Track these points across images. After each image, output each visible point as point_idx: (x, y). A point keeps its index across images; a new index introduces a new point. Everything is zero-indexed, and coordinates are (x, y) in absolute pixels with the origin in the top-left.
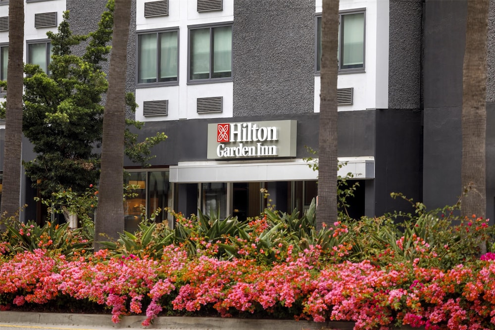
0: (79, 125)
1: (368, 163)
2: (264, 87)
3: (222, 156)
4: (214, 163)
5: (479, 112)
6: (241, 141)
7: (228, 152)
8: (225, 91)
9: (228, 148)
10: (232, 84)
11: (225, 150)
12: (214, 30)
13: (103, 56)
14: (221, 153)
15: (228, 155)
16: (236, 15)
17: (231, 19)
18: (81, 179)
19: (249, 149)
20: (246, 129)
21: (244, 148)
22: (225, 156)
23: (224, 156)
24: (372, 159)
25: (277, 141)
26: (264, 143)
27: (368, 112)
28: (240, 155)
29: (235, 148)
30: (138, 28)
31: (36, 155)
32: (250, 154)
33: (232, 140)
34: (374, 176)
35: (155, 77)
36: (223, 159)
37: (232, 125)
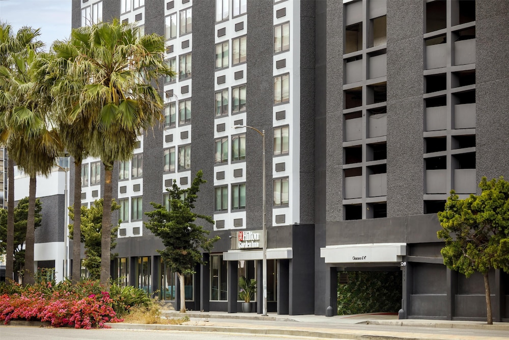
0: (178, 233)
1: (288, 251)
2: (256, 214)
4: (239, 251)
7: (243, 245)
8: (242, 215)
10: (245, 212)
12: (240, 185)
13: (194, 199)
16: (247, 178)
17: (245, 180)
18: (183, 259)
19: (249, 244)
24: (291, 249)
26: (255, 241)
27: (290, 226)
30: (215, 185)
31: (166, 248)
32: (249, 247)
34: (292, 257)
35: (220, 209)
36: (241, 249)
37: (244, 232)
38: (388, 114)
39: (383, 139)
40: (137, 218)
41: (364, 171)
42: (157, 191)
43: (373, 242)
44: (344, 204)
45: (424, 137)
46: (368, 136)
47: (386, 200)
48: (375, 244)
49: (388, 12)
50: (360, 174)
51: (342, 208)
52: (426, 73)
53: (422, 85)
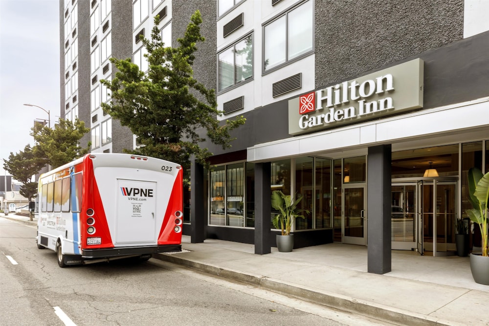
3: (306, 126)
6: (332, 105)
9: (314, 118)
11: (310, 119)
14: (304, 125)
15: (314, 124)
19: (344, 111)
20: (339, 90)
21: (337, 112)
22: (310, 125)
23: (308, 127)
25: (391, 92)
28: (332, 120)
29: (323, 116)
32: (346, 117)
33: (319, 107)
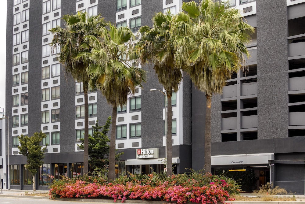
0: (101, 150)
1: (177, 159)
2: (150, 139)
4: (137, 160)
5: (209, 146)
7: (140, 157)
8: (139, 140)
10: (141, 139)
12: (136, 124)
13: (107, 132)
16: (142, 120)
17: (141, 122)
20: (145, 150)
21: (145, 156)
23: (139, 158)
24: (179, 158)
25: (153, 154)
26: (150, 154)
27: (178, 146)
29: (142, 156)
30: (117, 124)
31: (90, 158)
32: (146, 157)
33: (141, 153)
34: (179, 163)
35: (121, 137)
36: (139, 159)
37: (141, 150)
38: (258, 83)
39: (255, 96)
40: (56, 143)
41: (239, 114)
42: (71, 129)
43: (246, 153)
44: (221, 133)
45: (289, 94)
46: (241, 95)
47: (257, 130)
48: (247, 155)
49: (258, 25)
50: (236, 116)
51: (220, 135)
52: (290, 58)
53: (287, 65)
